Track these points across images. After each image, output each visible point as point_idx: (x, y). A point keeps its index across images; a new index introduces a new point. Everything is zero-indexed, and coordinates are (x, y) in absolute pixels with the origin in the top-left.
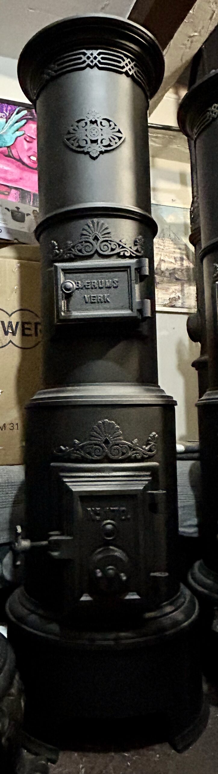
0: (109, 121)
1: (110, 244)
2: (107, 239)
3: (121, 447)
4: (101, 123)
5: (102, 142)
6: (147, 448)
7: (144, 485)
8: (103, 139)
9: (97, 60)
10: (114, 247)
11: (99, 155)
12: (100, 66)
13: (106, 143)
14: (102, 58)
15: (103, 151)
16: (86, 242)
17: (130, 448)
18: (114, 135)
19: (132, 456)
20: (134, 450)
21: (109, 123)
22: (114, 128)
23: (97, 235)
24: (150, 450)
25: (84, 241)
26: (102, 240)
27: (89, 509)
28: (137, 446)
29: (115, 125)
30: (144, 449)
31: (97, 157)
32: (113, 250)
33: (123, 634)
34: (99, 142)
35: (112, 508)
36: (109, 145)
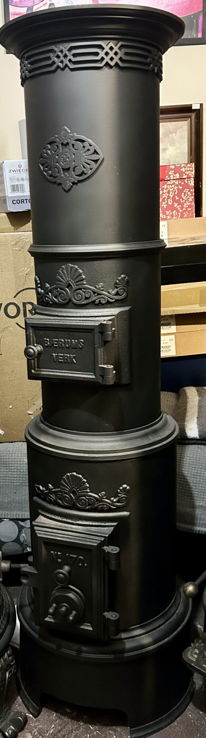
0: (82, 141)
1: (84, 292)
2: (80, 287)
3: (87, 499)
4: (73, 145)
5: (74, 171)
6: (115, 500)
7: (99, 542)
8: (76, 166)
9: (69, 58)
10: (87, 296)
11: (72, 187)
12: (72, 66)
13: (78, 171)
14: (75, 55)
15: (76, 181)
16: (61, 289)
17: (97, 500)
18: (89, 159)
19: (99, 507)
20: (101, 502)
21: (83, 144)
22: (89, 150)
23: (70, 283)
24: (118, 501)
25: (59, 288)
26: (75, 288)
27: (52, 552)
28: (104, 498)
29: (90, 145)
30: (112, 501)
31: (70, 190)
32: (87, 298)
33: (84, 648)
34: (71, 169)
35: (71, 555)
36: (83, 173)
